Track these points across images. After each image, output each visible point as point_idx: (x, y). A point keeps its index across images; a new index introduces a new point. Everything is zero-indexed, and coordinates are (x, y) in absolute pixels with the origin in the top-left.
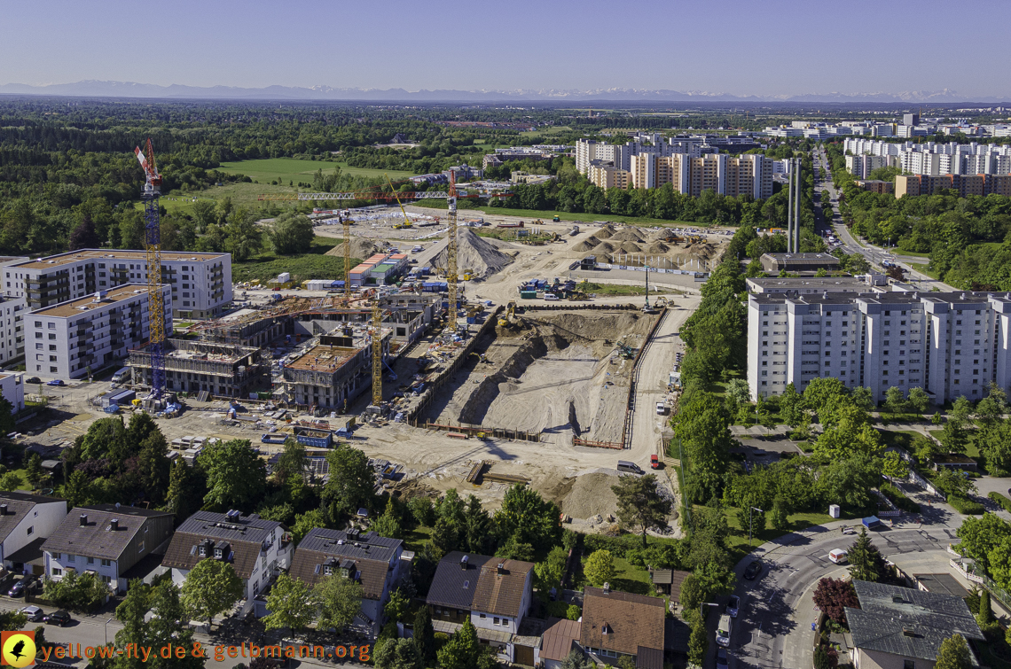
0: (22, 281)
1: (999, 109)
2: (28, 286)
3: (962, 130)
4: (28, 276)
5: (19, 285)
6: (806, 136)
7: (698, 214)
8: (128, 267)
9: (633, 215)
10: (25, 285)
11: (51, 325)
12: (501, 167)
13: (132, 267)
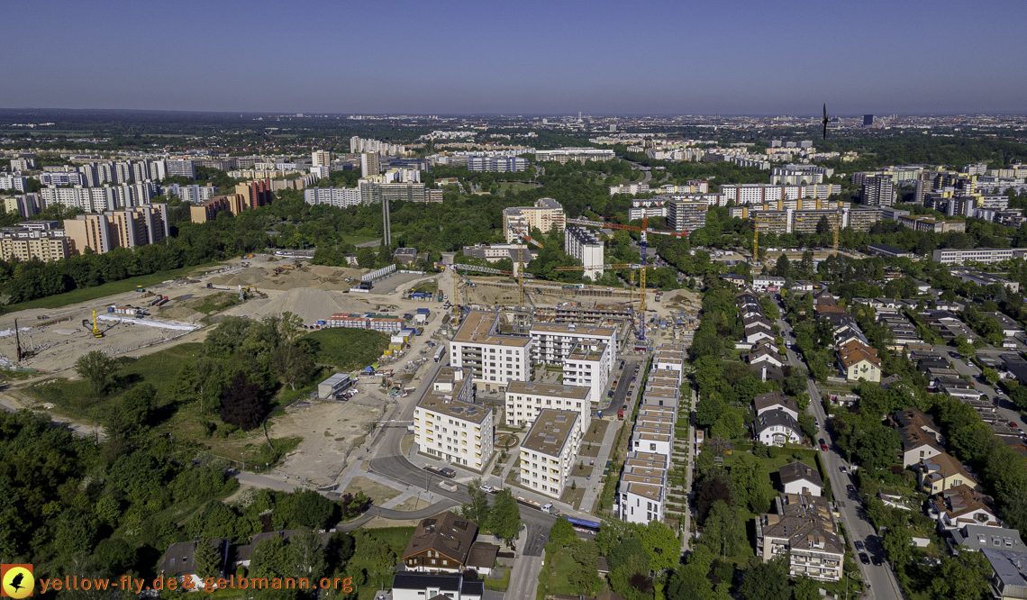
9: (152, 272)
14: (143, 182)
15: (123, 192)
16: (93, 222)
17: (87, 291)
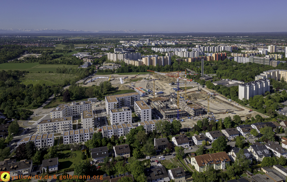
0: (113, 105)
1: (151, 35)
2: (115, 106)
3: (162, 43)
4: (115, 104)
5: (112, 106)
6: (134, 46)
7: (165, 70)
8: (124, 98)
10: (114, 106)
11: (148, 111)
12: (95, 61)
13: (125, 98)
14: (198, 51)
15: (191, 53)
16: (147, 59)
17: (134, 73)
